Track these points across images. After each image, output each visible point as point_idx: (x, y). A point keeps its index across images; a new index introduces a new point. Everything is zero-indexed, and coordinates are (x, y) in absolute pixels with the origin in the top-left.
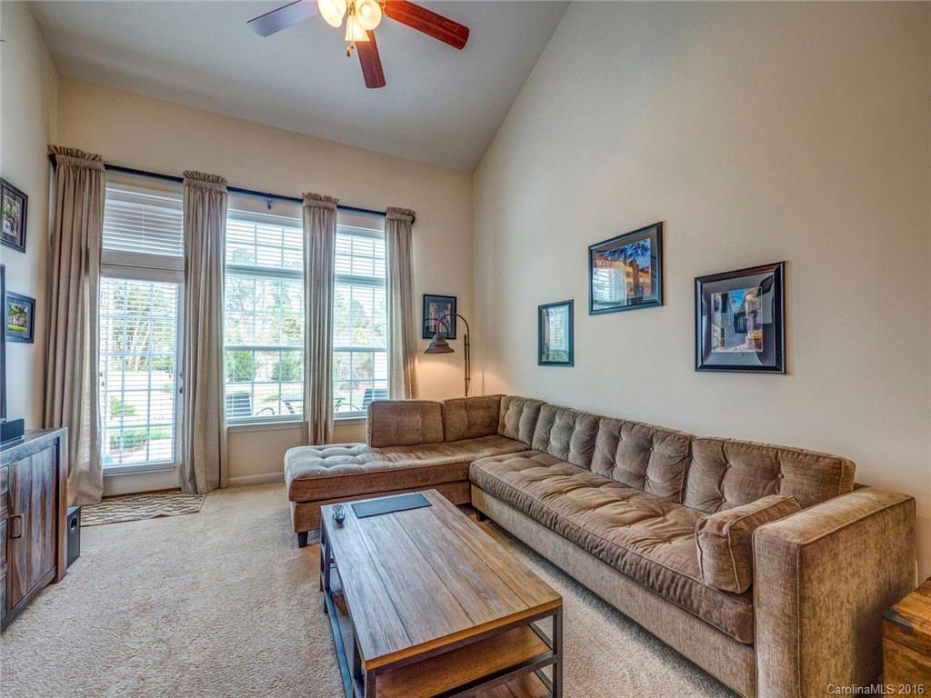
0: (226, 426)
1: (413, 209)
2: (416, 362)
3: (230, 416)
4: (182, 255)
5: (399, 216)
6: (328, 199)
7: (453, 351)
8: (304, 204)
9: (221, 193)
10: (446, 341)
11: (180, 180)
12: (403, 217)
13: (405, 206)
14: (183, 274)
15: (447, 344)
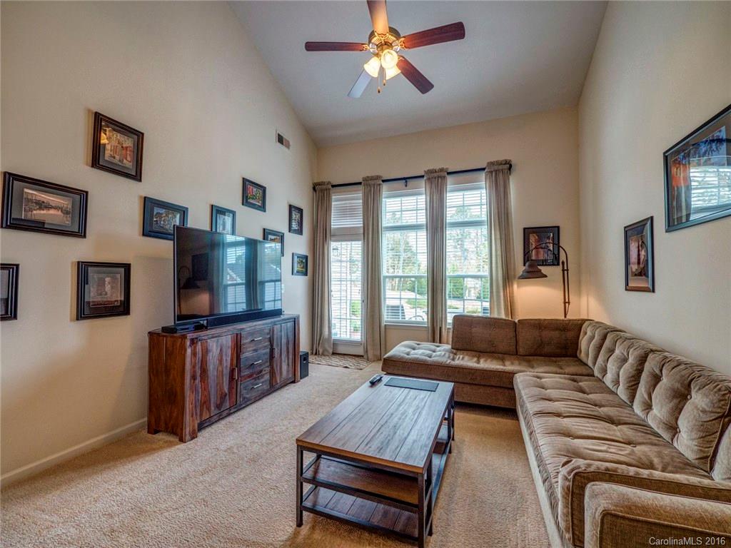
0: (383, 324)
1: (508, 158)
2: (515, 286)
3: (386, 317)
4: (362, 225)
5: (496, 168)
6: (442, 170)
7: (546, 276)
8: (425, 178)
9: (380, 185)
10: (539, 267)
11: (360, 183)
12: (500, 167)
13: (501, 158)
14: (362, 236)
15: (540, 271)
